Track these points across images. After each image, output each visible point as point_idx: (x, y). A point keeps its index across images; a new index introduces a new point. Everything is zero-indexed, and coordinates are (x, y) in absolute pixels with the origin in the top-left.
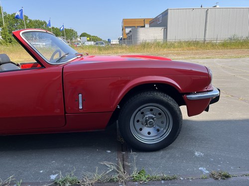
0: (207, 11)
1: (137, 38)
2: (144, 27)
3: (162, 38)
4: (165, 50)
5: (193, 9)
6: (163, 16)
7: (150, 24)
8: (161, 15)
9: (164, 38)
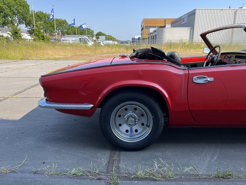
0: (235, 13)
1: (162, 38)
2: (165, 27)
3: (188, 38)
4: (192, 50)
5: (222, 10)
6: (188, 16)
7: (171, 24)
8: (187, 15)
9: (190, 39)
